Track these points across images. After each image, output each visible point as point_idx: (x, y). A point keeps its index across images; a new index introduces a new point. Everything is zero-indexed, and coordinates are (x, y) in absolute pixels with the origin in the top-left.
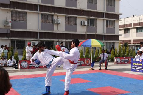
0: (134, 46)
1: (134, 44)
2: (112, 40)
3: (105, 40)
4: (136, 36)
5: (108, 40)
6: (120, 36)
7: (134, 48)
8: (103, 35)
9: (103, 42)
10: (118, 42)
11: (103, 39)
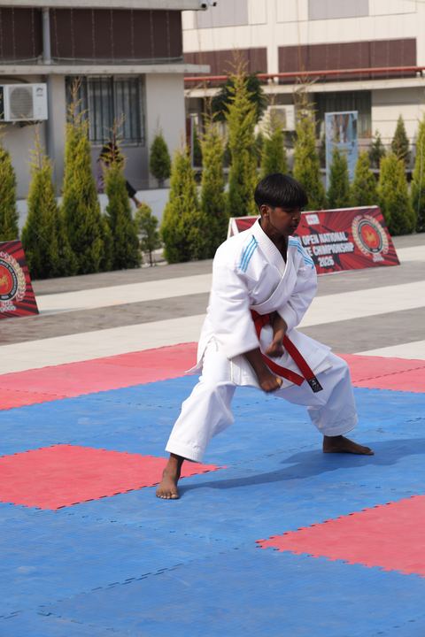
0: (289, 109)
1: (289, 89)
2: (121, 54)
3: (60, 54)
4: (304, 15)
5: (83, 54)
6: (188, 19)
7: (290, 125)
8: (38, 12)
9: (43, 78)
10: (179, 68)
11: (40, 50)
